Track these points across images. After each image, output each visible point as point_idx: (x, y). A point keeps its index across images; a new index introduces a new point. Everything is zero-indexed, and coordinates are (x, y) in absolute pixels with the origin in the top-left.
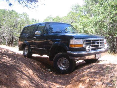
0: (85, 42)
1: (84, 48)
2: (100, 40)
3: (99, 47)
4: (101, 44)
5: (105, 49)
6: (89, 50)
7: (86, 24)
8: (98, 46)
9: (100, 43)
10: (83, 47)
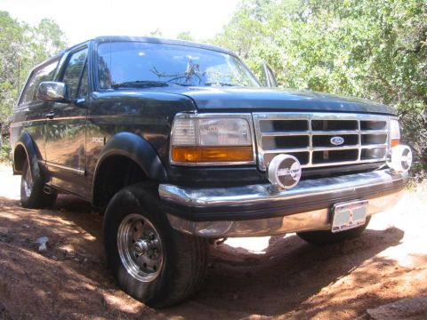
0: (264, 135)
1: (257, 165)
2: (365, 125)
3: (359, 161)
4: (369, 147)
5: (392, 172)
6: (287, 180)
7: (319, 48)
8: (352, 155)
9: (366, 139)
10: (254, 162)
